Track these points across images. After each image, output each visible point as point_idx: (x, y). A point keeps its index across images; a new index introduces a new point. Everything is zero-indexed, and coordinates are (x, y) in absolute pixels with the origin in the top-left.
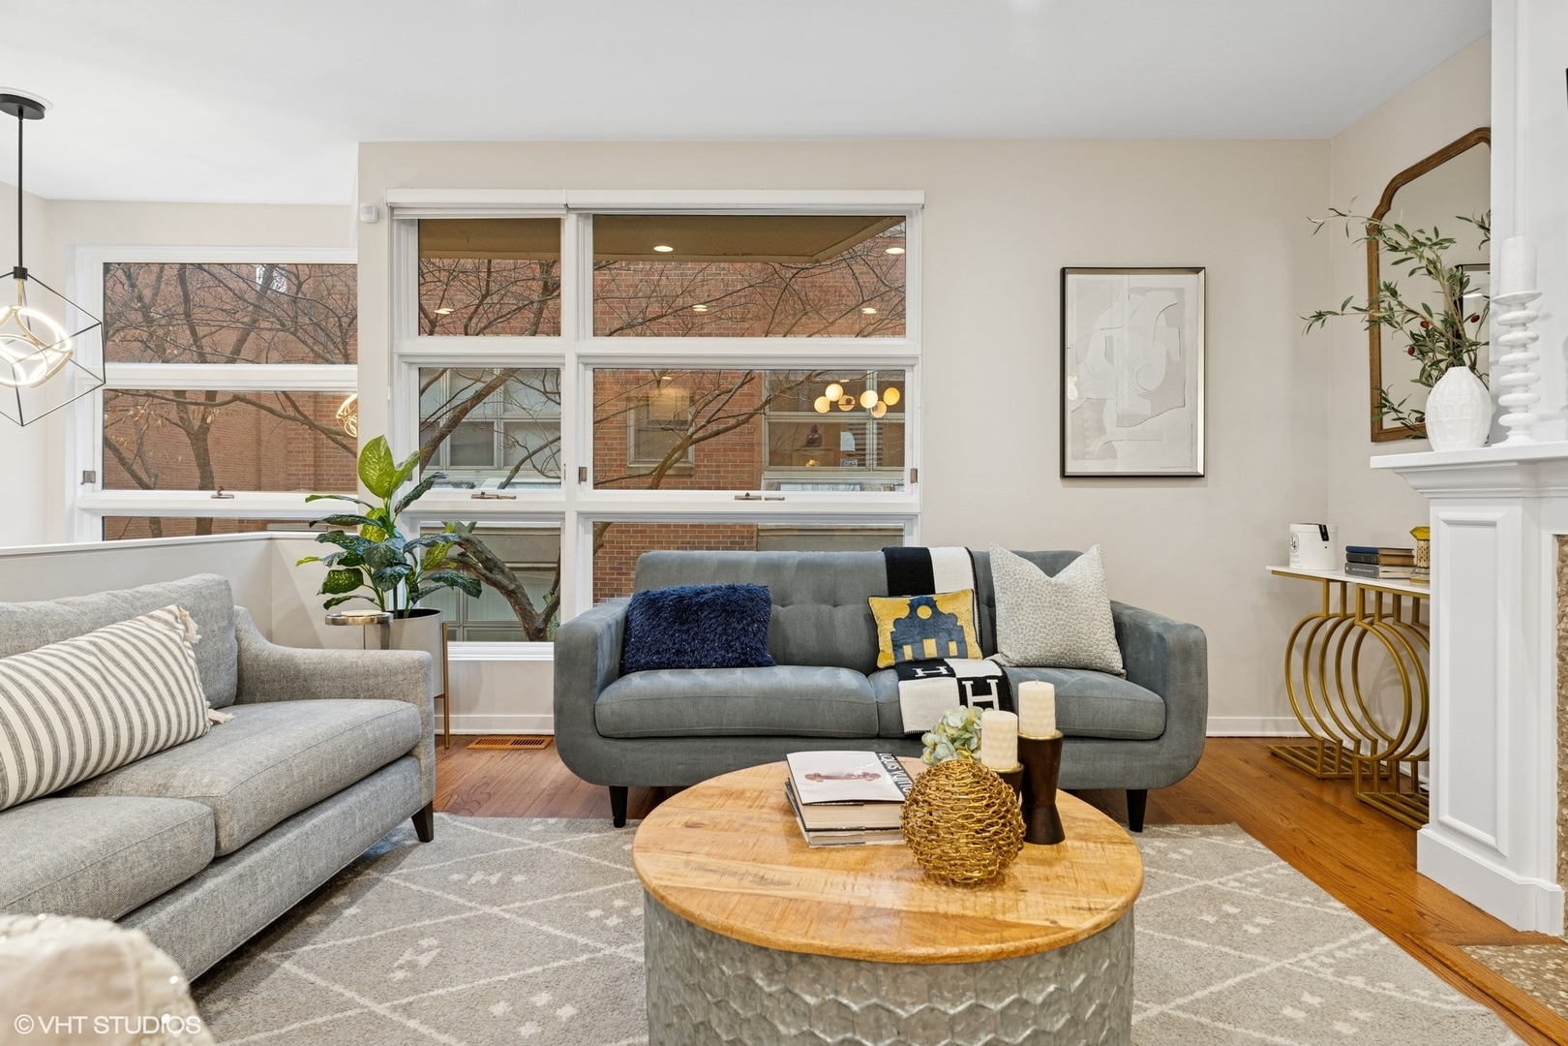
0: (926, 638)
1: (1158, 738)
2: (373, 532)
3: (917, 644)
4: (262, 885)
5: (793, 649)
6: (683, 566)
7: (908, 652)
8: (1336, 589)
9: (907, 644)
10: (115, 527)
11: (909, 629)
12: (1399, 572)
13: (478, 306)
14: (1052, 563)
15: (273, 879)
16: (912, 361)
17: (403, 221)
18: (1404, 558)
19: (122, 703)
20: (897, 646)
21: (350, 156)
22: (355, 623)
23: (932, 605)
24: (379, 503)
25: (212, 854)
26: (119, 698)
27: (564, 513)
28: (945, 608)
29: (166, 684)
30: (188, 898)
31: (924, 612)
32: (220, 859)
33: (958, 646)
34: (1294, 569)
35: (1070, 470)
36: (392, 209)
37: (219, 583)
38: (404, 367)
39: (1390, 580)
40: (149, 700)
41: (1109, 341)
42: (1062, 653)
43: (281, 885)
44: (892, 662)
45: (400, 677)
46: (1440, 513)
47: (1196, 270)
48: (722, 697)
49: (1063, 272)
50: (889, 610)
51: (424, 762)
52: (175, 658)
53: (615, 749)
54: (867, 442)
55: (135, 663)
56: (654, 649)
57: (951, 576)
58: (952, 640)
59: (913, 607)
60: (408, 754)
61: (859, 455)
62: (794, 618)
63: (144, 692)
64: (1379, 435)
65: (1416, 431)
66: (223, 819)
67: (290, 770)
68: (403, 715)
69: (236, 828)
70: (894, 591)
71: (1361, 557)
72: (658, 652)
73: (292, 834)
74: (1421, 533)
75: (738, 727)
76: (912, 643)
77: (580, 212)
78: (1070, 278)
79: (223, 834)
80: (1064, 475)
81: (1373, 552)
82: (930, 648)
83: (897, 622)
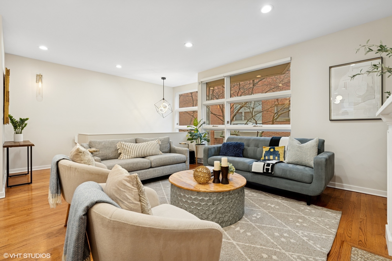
0: (271, 155)
1: (311, 183)
2: (196, 132)
3: (269, 156)
4: (157, 172)
5: (249, 155)
7: (267, 158)
9: (267, 156)
10: (180, 130)
13: (239, 91)
15: (158, 172)
17: (204, 83)
19: (148, 149)
20: (265, 156)
21: (197, 75)
22: (182, 144)
23: (274, 149)
24: (195, 127)
25: (150, 166)
26: (147, 149)
27: (224, 129)
28: (277, 150)
29: (153, 148)
30: (147, 170)
31: (272, 150)
32: (151, 167)
33: (278, 158)
35: (332, 118)
36: (202, 82)
37: (168, 138)
38: (204, 106)
40: (151, 149)
41: (346, 83)
42: (298, 161)
43: (160, 173)
44: (263, 159)
45: (184, 152)
49: (331, 67)
50: (265, 149)
51: (187, 164)
52: (155, 145)
55: (151, 145)
57: (283, 143)
58: (277, 156)
59: (270, 149)
60: (185, 162)
62: (250, 150)
63: (150, 148)
66: (152, 163)
67: (162, 159)
68: (183, 157)
69: (153, 164)
73: (162, 167)
76: (268, 156)
77: (227, 76)
78: (332, 69)
79: (152, 164)
80: (330, 120)
82: (271, 157)
83: (266, 152)
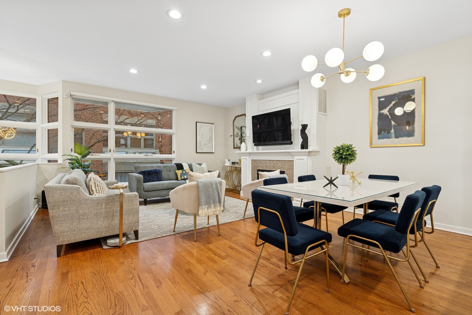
3: (184, 176)
6: (144, 167)
7: (183, 178)
8: (231, 167)
11: (182, 175)
12: (237, 165)
14: (200, 164)
16: (174, 134)
18: (238, 163)
20: (181, 177)
23: (185, 171)
28: (187, 171)
31: (184, 172)
34: (225, 165)
35: (197, 152)
36: (71, 95)
39: (236, 166)
41: (202, 133)
44: (180, 179)
46: (242, 158)
47: (213, 124)
48: (163, 184)
49: (196, 122)
50: (179, 172)
53: (147, 193)
54: (128, 142)
56: (146, 179)
57: (186, 167)
59: (182, 171)
61: (126, 145)
62: (164, 174)
64: (234, 148)
65: (239, 148)
70: (178, 169)
71: (233, 163)
72: (146, 180)
74: (240, 160)
75: (165, 188)
78: (197, 123)
80: (196, 152)
81: (235, 162)
82: (186, 177)
83: (181, 174)
